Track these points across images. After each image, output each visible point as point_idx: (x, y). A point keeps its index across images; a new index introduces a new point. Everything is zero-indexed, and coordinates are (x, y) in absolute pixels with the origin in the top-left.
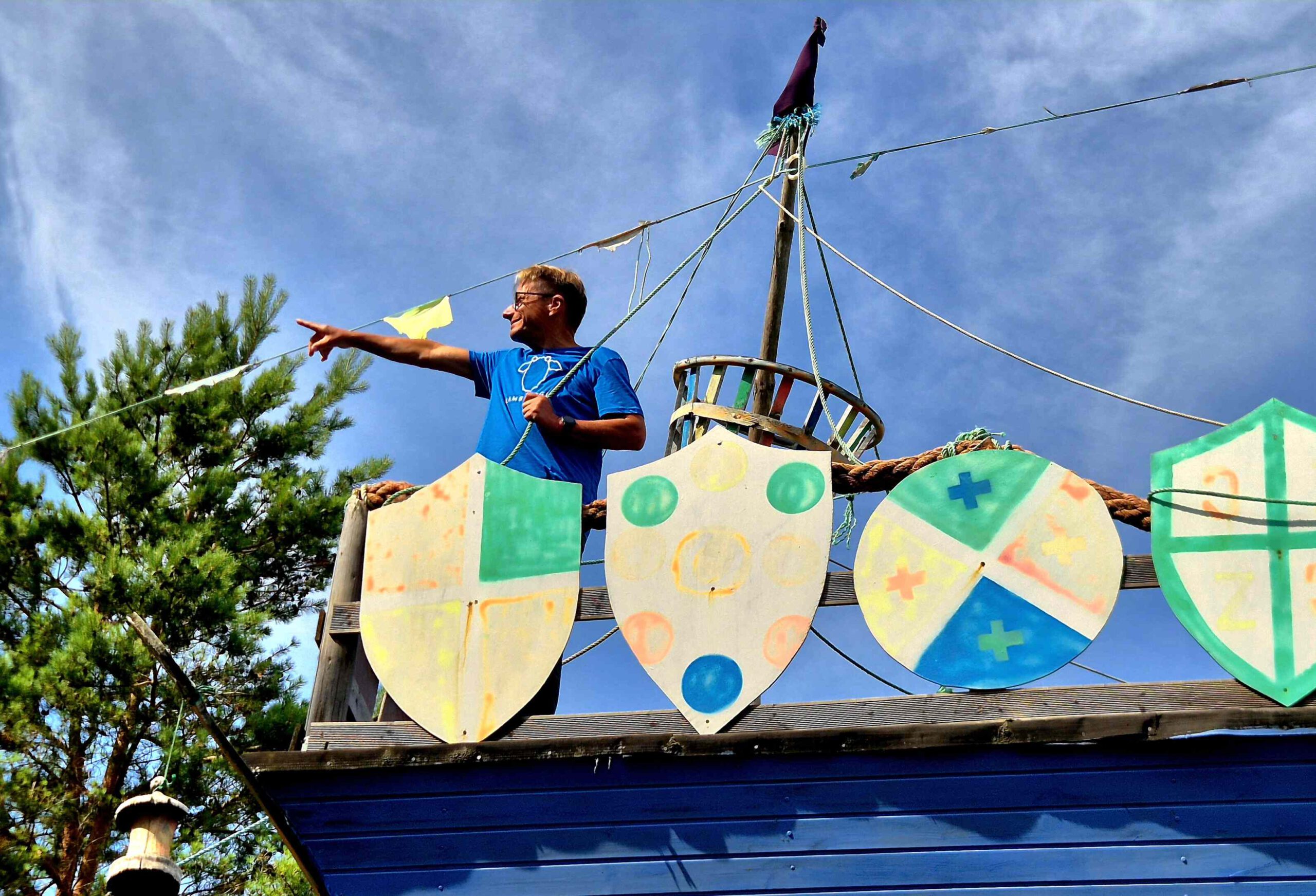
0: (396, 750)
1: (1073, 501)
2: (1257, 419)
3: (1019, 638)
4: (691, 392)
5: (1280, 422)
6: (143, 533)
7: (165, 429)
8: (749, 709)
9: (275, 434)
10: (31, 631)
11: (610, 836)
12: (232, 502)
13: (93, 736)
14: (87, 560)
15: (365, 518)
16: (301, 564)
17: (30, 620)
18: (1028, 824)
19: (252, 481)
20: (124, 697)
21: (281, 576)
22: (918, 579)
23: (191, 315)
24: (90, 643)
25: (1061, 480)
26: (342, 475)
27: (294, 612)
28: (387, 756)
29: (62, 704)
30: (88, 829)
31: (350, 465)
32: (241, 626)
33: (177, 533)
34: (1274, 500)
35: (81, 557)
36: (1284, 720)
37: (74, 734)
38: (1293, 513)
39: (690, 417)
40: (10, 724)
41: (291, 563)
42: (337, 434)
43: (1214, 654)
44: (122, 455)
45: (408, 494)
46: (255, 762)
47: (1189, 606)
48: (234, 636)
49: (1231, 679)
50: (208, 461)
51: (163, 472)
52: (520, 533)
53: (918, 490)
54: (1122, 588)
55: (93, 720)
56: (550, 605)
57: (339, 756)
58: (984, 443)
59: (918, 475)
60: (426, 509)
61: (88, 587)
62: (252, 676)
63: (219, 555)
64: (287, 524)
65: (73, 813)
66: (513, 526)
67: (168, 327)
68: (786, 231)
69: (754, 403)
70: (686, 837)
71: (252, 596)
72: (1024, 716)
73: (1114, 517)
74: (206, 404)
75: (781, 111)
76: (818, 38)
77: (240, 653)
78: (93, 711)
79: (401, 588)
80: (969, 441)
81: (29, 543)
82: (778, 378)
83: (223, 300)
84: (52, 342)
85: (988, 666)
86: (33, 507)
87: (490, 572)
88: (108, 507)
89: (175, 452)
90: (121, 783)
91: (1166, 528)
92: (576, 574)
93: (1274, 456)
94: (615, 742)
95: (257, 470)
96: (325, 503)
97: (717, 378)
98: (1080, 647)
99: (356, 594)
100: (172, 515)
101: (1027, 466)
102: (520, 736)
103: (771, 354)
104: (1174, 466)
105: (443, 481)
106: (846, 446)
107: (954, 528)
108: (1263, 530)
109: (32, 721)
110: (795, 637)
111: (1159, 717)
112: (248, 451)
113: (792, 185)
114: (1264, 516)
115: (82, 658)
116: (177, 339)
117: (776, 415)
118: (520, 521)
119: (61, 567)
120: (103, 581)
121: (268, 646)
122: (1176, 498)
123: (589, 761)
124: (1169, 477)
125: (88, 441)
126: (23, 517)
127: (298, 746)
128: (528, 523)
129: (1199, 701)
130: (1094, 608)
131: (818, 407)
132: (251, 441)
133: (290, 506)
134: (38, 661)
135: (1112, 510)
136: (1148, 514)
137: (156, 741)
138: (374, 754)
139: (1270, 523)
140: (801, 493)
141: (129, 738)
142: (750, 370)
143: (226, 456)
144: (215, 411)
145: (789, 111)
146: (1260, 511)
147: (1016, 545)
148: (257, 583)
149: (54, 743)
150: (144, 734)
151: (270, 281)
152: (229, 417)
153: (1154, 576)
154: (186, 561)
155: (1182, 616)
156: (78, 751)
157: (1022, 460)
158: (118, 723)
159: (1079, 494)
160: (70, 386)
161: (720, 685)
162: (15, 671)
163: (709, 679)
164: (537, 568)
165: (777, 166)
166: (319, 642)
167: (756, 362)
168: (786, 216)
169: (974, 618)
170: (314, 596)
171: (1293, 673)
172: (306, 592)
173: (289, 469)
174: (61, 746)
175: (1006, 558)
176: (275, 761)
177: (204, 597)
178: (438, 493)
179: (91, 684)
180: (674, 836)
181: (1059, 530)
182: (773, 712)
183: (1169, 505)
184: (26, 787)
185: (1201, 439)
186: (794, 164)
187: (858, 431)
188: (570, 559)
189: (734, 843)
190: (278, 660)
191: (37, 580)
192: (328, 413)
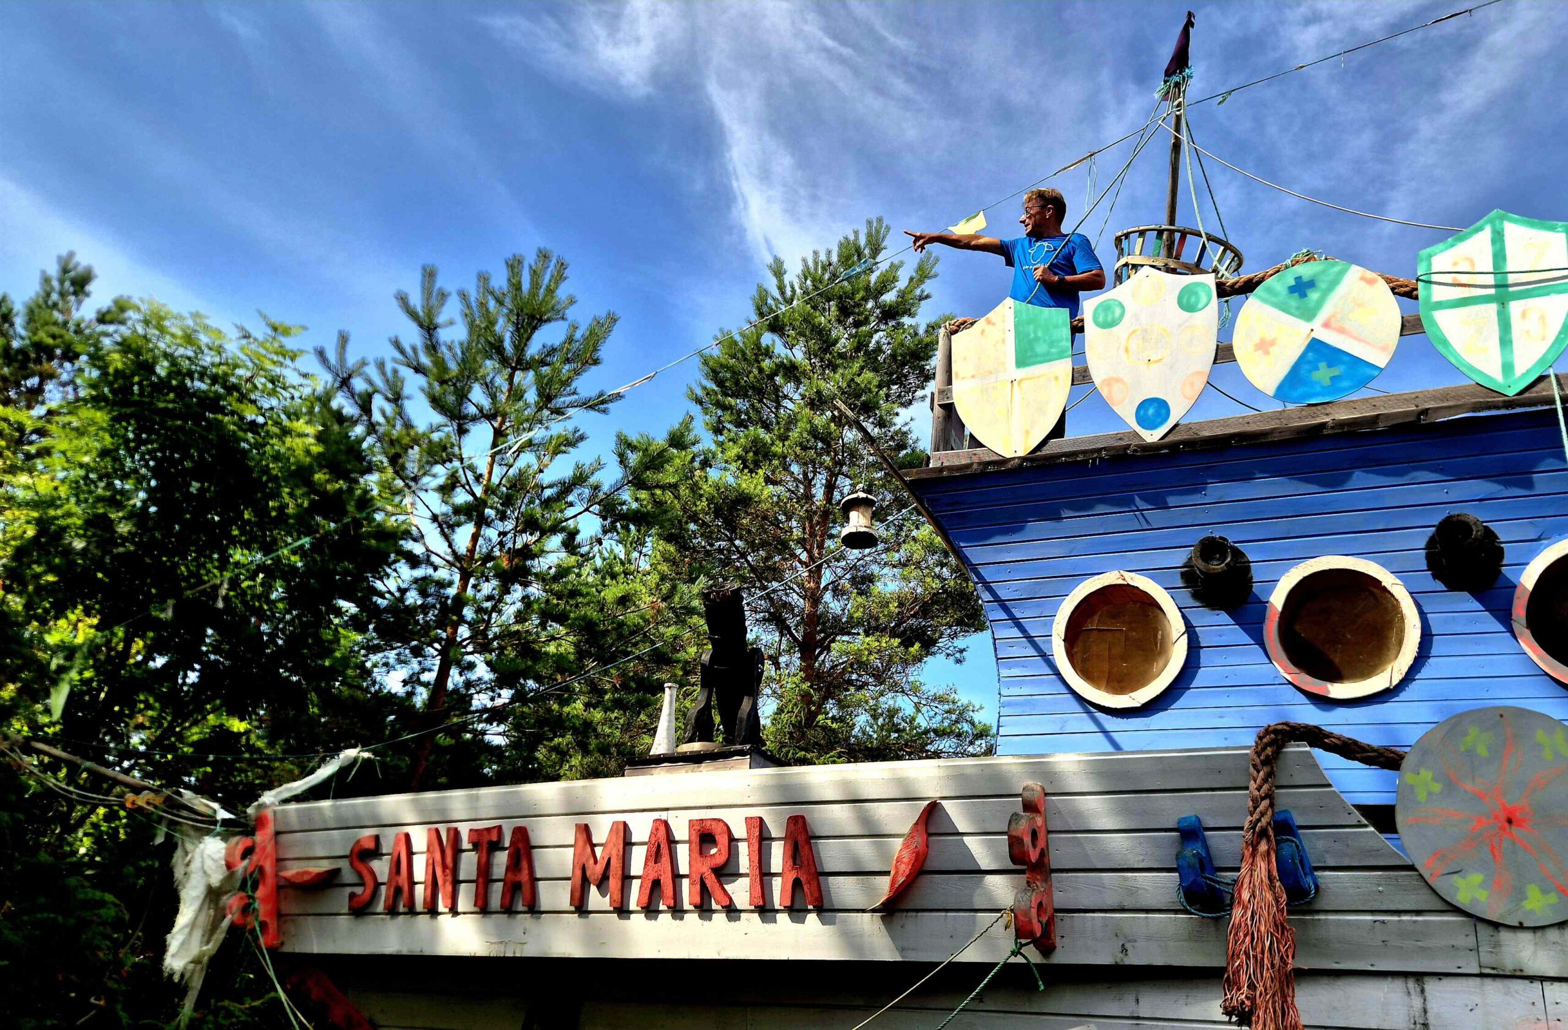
0: (979, 464)
1: (1368, 287)
2: (1486, 223)
3: (1336, 371)
4: (1126, 250)
5: (1502, 223)
6: (828, 366)
7: (833, 309)
8: (1176, 426)
9: (890, 306)
10: (778, 423)
11: (1103, 501)
12: (872, 345)
13: (815, 475)
14: (801, 383)
15: (950, 340)
16: (911, 376)
17: (777, 417)
18: (1347, 478)
19: (881, 334)
20: (828, 454)
21: (901, 384)
22: (1273, 343)
23: (841, 245)
24: (808, 426)
25: (1359, 275)
26: (928, 326)
27: (910, 403)
28: (975, 466)
29: (797, 458)
30: (818, 523)
31: (932, 319)
32: (883, 413)
33: (845, 365)
34: (1499, 271)
35: (798, 382)
36: (1509, 404)
37: (805, 474)
38: (1512, 279)
39: (1126, 265)
40: (773, 472)
41: (906, 376)
42: (923, 302)
43: (1462, 369)
44: (814, 325)
45: (972, 324)
46: (907, 475)
47: (1445, 342)
48: (881, 417)
49: (1473, 383)
50: (857, 324)
51: (834, 334)
52: (1037, 339)
53: (1269, 290)
54: (1401, 335)
55: (814, 467)
56: (1056, 378)
57: (950, 468)
58: (1309, 258)
59: (1268, 282)
60: (983, 332)
61: (803, 397)
62: (892, 438)
63: (868, 375)
64: (901, 355)
65: (810, 514)
66: (1032, 336)
67: (829, 252)
68: (1177, 147)
69: (1163, 252)
70: (1144, 499)
71: (887, 396)
72: (1343, 415)
73: (1394, 293)
74: (853, 294)
75: (1169, 73)
76: (1189, 24)
77: (885, 426)
78: (813, 462)
79: (973, 377)
80: (1300, 258)
81: (771, 377)
82: (1177, 235)
83: (856, 233)
84: (770, 267)
85: (1318, 389)
86: (771, 358)
87: (1021, 362)
88: (809, 354)
89: (839, 321)
90: (831, 498)
91: (1429, 296)
92: (1070, 359)
93: (1498, 245)
94: (1099, 450)
95: (883, 327)
96: (921, 341)
97: (1141, 240)
98: (1376, 373)
99: (949, 382)
100: (842, 356)
101: (1337, 269)
102: (1046, 451)
103: (1172, 222)
104: (1433, 259)
105: (991, 315)
106: (1222, 269)
107: (1293, 311)
108: (1492, 291)
109: (784, 469)
110: (1200, 384)
111: (1427, 410)
112: (877, 317)
113: (1178, 118)
114: (1492, 282)
115: (805, 435)
116: (834, 258)
117: (1177, 257)
118: (1035, 333)
119: (789, 388)
120: (811, 393)
121: (899, 421)
122: (1434, 278)
123: (1086, 462)
124: (1430, 265)
125: (795, 320)
126: (766, 364)
127: (927, 465)
128: (1040, 334)
129: (1454, 398)
130: (1384, 349)
131: (1204, 247)
132: (878, 311)
133: (902, 345)
134: (784, 438)
135: (1393, 289)
136: (1416, 289)
137: (846, 476)
138: (968, 466)
139: (1496, 286)
140: (1197, 302)
141: (833, 475)
142: (1160, 233)
143: (866, 321)
144: (858, 297)
145: (1174, 73)
146: (1490, 280)
147: (1333, 316)
148: (889, 389)
149: (796, 480)
150: (840, 473)
151: (880, 220)
152: (865, 299)
153: (1422, 326)
154: (853, 380)
155: (1441, 349)
156: (808, 483)
157: (1333, 266)
158: (827, 468)
159: (1371, 282)
160: (781, 289)
161: (1157, 414)
162: (773, 444)
163: (1151, 411)
164: (1047, 358)
165: (1168, 108)
166: (932, 410)
167: (1164, 227)
168: (1176, 138)
169: (1309, 362)
170: (920, 393)
171: (1513, 374)
172: (915, 391)
173: (900, 325)
174: (800, 482)
175: (1326, 325)
176: (917, 473)
177: (863, 398)
178: (989, 322)
179: (811, 448)
180: (1137, 499)
181: (1359, 305)
182: (1188, 427)
183: (1430, 282)
184: (785, 503)
185: (1450, 239)
186: (1179, 105)
187: (1228, 262)
188: (1066, 351)
189: (1172, 500)
190: (904, 429)
191: (778, 396)
192: (918, 292)
